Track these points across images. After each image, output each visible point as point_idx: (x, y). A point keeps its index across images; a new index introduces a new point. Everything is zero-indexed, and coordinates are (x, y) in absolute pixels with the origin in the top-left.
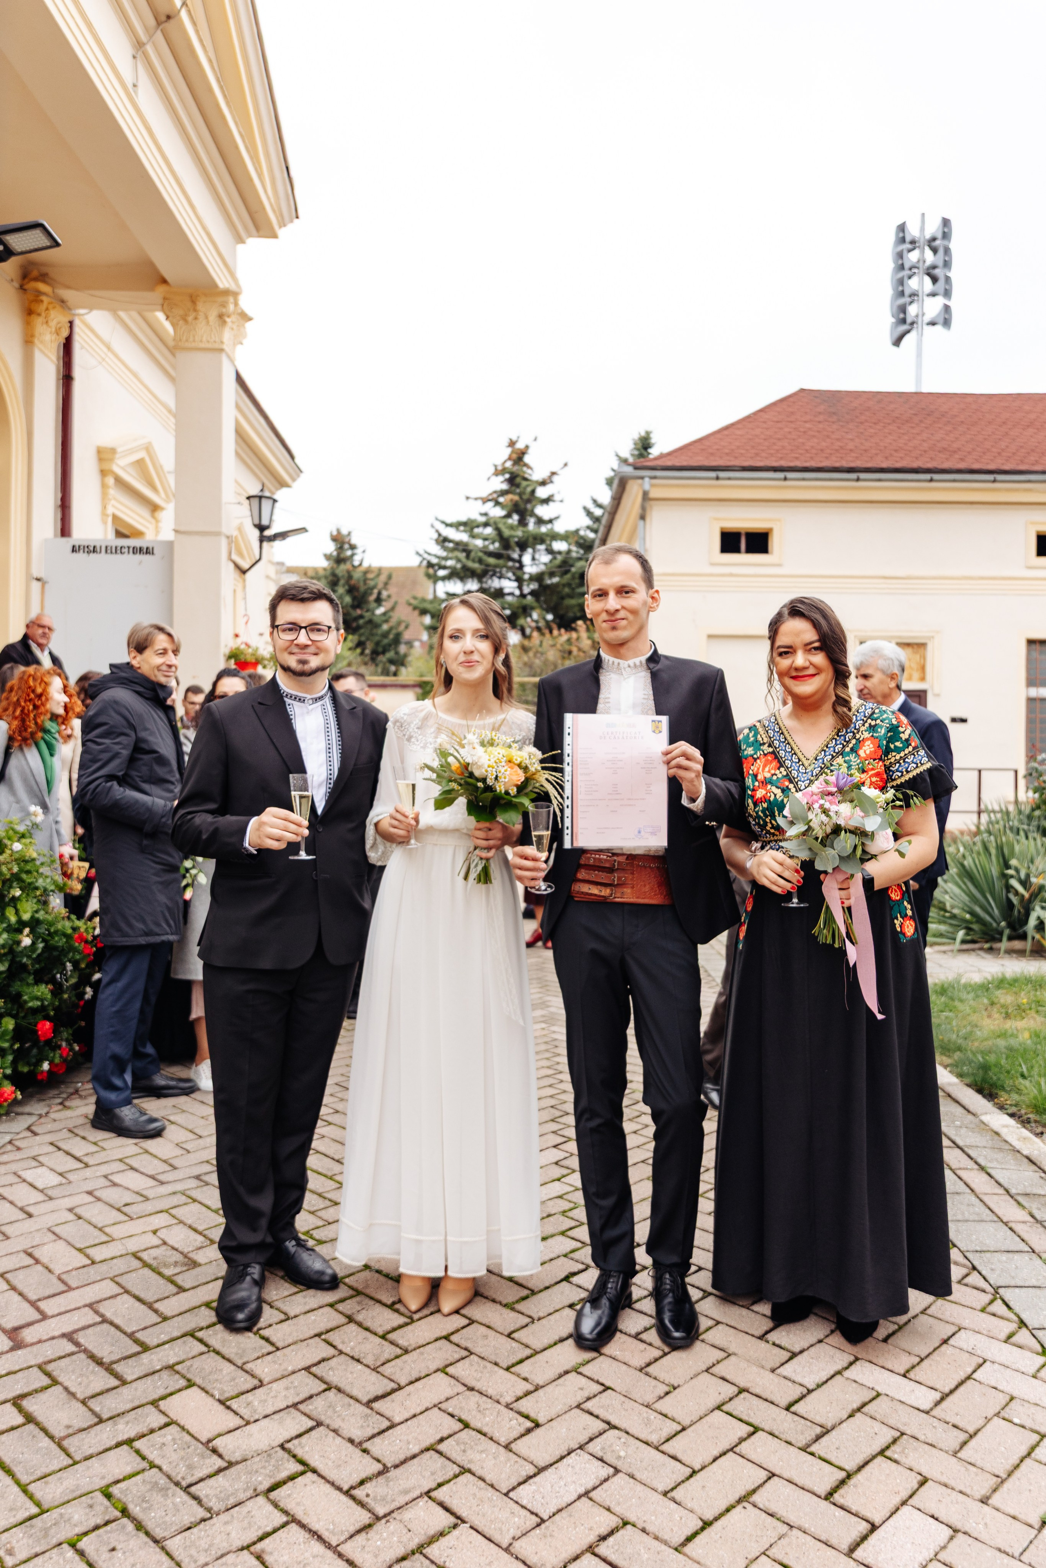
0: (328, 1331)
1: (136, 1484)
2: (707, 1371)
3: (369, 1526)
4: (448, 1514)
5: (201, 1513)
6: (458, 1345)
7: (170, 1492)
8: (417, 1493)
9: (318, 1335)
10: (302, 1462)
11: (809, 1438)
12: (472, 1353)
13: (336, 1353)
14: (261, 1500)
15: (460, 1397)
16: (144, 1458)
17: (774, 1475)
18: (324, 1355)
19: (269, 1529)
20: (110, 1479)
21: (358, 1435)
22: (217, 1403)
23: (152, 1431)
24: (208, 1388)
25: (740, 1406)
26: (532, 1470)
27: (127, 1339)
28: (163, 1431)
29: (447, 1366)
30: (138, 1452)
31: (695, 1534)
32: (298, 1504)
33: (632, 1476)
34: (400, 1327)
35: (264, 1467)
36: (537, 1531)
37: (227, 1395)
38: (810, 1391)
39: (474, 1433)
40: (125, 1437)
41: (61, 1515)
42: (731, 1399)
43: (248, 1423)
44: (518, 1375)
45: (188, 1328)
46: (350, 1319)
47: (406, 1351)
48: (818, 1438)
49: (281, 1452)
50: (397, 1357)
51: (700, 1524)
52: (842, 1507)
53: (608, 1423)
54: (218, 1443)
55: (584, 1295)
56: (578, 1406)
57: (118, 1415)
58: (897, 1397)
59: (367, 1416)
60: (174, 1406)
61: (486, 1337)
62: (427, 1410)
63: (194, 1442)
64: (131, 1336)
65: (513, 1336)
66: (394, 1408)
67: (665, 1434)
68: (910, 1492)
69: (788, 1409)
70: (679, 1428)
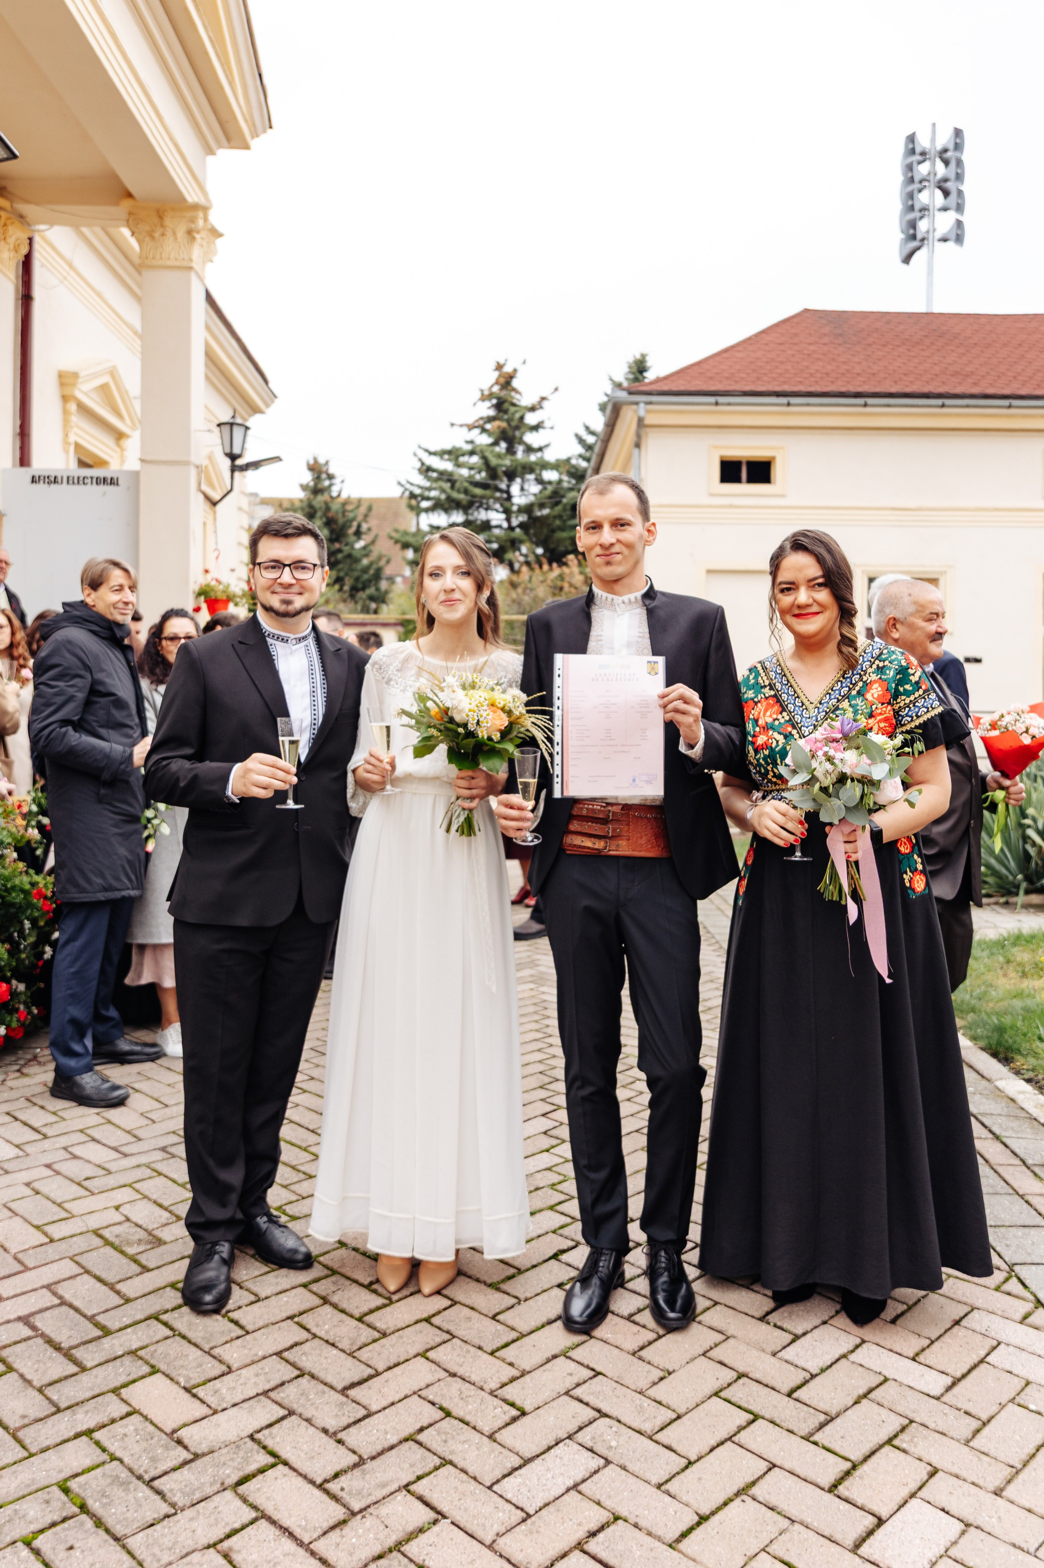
0: (301, 1314)
1: (96, 1478)
2: (704, 1355)
3: (344, 1522)
4: (428, 1509)
5: (165, 1509)
6: (439, 1328)
7: (132, 1486)
8: (395, 1487)
9: (291, 1318)
10: (273, 1454)
11: (812, 1426)
12: (454, 1337)
13: (310, 1336)
14: (229, 1495)
15: (441, 1383)
16: (104, 1450)
17: (774, 1466)
18: (297, 1339)
19: (237, 1525)
20: (69, 1473)
21: (332, 1424)
22: (182, 1391)
24: (173, 1375)
25: (737, 1392)
26: (517, 1462)
27: (87, 1323)
28: (125, 1421)
29: (427, 1350)
30: (98, 1443)
31: (691, 1529)
32: (268, 1499)
33: (624, 1468)
34: (378, 1308)
35: (232, 1460)
36: (523, 1527)
37: (193, 1382)
38: (813, 1376)
39: (456, 1422)
40: (84, 1427)
41: (16, 1511)
42: (729, 1385)
43: (215, 1412)
44: (503, 1360)
45: (152, 1311)
46: (325, 1300)
47: (384, 1335)
48: (822, 1426)
49: (250, 1443)
50: (375, 1341)
51: (696, 1518)
52: (847, 1500)
53: (599, 1411)
54: (183, 1433)
55: (574, 1273)
56: (567, 1393)
57: (77, 1404)
58: (906, 1382)
59: (342, 1404)
60: (136, 1395)
61: (469, 1319)
62: (406, 1397)
63: (158, 1433)
64: (91, 1319)
65: (498, 1318)
66: (367, 1394)
67: (658, 1423)
68: (919, 1484)
69: (789, 1395)
70: (673, 1416)
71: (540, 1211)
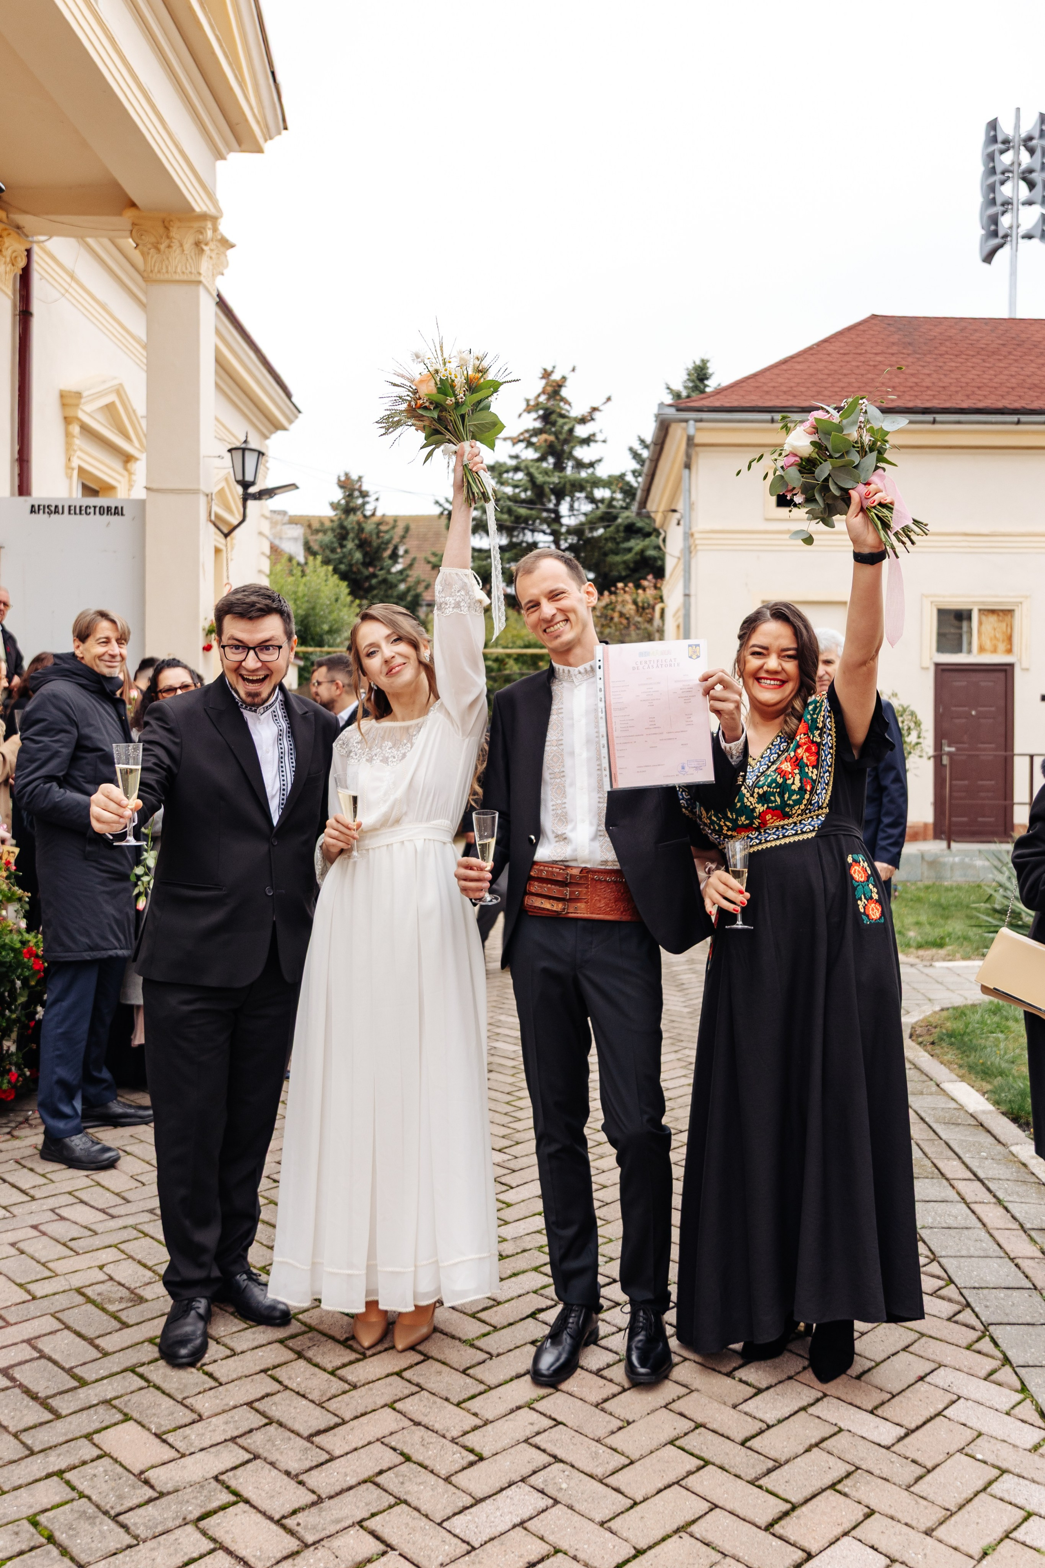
0: (275, 1367)
1: (64, 1513)
2: (665, 1407)
3: (298, 1553)
4: (378, 1543)
5: (128, 1540)
6: (409, 1381)
7: (98, 1521)
8: (349, 1522)
9: (264, 1371)
10: (235, 1493)
11: (760, 1472)
12: (423, 1389)
13: (281, 1388)
14: (190, 1528)
15: (405, 1431)
16: (73, 1488)
17: (716, 1506)
18: (269, 1391)
19: (195, 1555)
20: (38, 1508)
21: (294, 1467)
22: (153, 1437)
23: (84, 1463)
24: (145, 1422)
25: (692, 1442)
26: (468, 1501)
27: (65, 1374)
28: (95, 1463)
29: (395, 1402)
30: (68, 1483)
31: (626, 1562)
32: (227, 1532)
33: (571, 1507)
34: (351, 1363)
35: (196, 1498)
36: (466, 1558)
37: (164, 1429)
38: (769, 1427)
39: (415, 1466)
40: (56, 1469)
42: (686, 1434)
43: (183, 1456)
44: (468, 1411)
45: (128, 1363)
46: (300, 1355)
47: (355, 1387)
48: (769, 1471)
49: (214, 1484)
50: (344, 1392)
51: (633, 1552)
52: (779, 1538)
53: (554, 1457)
54: (150, 1475)
56: (526, 1441)
57: (50, 1448)
58: (859, 1433)
59: (306, 1449)
60: (108, 1440)
61: (440, 1373)
62: (369, 1443)
63: (126, 1473)
64: (69, 1371)
65: (468, 1372)
66: (335, 1442)
67: (611, 1467)
68: (854, 1524)
69: (743, 1444)
70: (627, 1461)
71: (524, 1272)
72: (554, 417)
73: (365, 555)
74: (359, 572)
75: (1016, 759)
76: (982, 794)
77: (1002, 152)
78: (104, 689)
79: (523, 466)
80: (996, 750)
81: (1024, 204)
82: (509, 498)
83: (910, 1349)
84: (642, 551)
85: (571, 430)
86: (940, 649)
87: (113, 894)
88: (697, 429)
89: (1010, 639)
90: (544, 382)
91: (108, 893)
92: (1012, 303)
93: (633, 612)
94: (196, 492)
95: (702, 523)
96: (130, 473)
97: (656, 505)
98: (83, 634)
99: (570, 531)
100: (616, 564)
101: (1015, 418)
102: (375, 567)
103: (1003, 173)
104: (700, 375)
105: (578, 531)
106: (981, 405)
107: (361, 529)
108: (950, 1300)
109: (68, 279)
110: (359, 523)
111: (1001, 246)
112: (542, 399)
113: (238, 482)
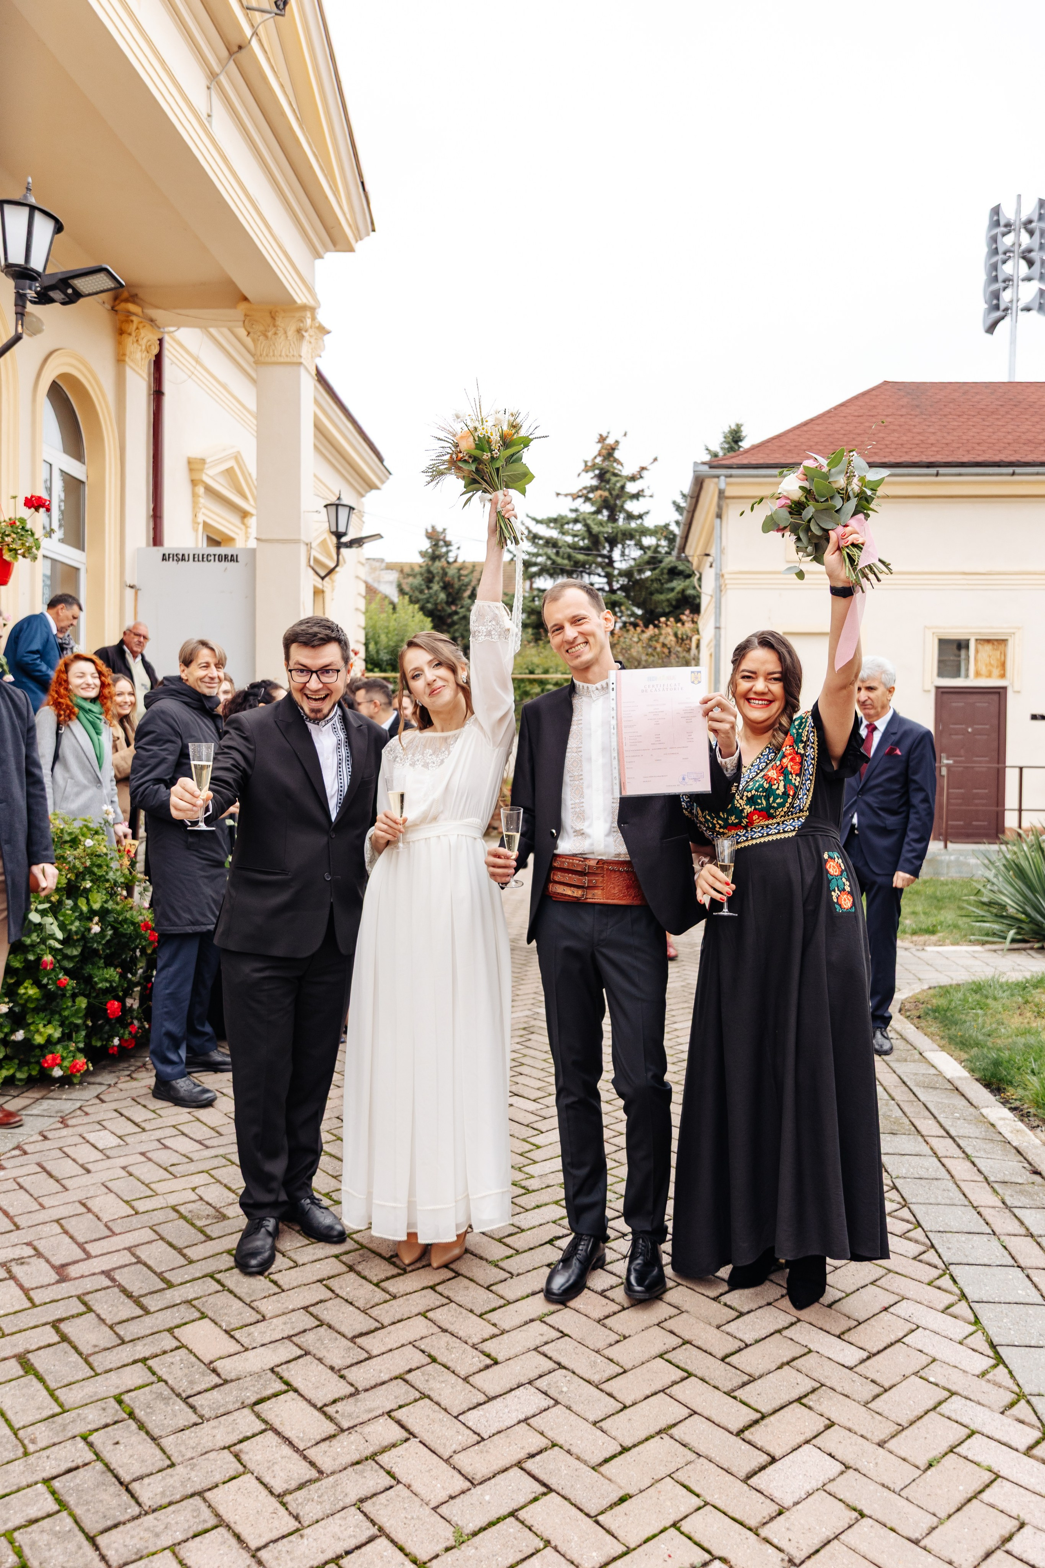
0: (329, 1278)
1: (144, 1394)
2: (659, 1325)
3: (334, 1436)
4: (402, 1431)
5: (195, 1419)
6: (441, 1294)
7: (171, 1401)
8: (380, 1412)
9: (320, 1281)
10: (287, 1383)
11: (735, 1384)
12: (452, 1301)
13: (333, 1296)
14: (246, 1411)
15: (434, 1336)
16: (154, 1373)
17: (695, 1413)
18: (322, 1298)
19: (249, 1434)
20: (124, 1389)
21: (338, 1363)
22: (223, 1333)
23: (165, 1352)
24: (217, 1320)
25: (678, 1356)
26: (482, 1398)
27: (156, 1277)
28: (173, 1353)
29: (428, 1311)
30: (150, 1369)
31: (614, 1457)
32: (277, 1416)
33: (569, 1408)
34: (393, 1277)
35: (254, 1386)
36: (476, 1447)
37: (233, 1326)
38: (747, 1346)
39: (440, 1367)
40: (141, 1356)
41: (79, 1415)
42: (674, 1349)
43: (247, 1350)
44: (489, 1321)
45: (209, 1270)
46: (351, 1268)
47: (395, 1297)
48: (744, 1384)
49: (270, 1374)
50: (385, 1302)
51: (619, 1449)
52: (749, 1443)
53: (559, 1364)
54: (218, 1365)
56: (536, 1349)
57: (138, 1339)
58: (827, 1354)
59: (350, 1348)
60: (186, 1334)
61: (467, 1288)
62: (403, 1346)
63: (198, 1362)
64: (160, 1275)
65: (492, 1288)
66: (373, 1344)
67: (606, 1375)
68: (815, 1434)
69: (723, 1360)
70: (621, 1371)
71: (546, 1204)
72: (608, 476)
73: (448, 595)
74: (443, 610)
75: (1008, 770)
76: (977, 801)
77: (1004, 235)
78: (204, 706)
79: (581, 518)
80: (989, 762)
81: (1023, 280)
82: (569, 546)
83: (878, 1283)
84: (683, 591)
85: (623, 487)
86: (941, 674)
87: (212, 878)
88: (727, 484)
89: (1003, 665)
90: (599, 446)
91: (207, 877)
92: (1012, 369)
93: (673, 643)
94: (297, 541)
95: (731, 564)
96: (247, 527)
97: (693, 551)
98: (187, 661)
99: (622, 574)
100: (661, 602)
101: (1010, 470)
102: (456, 605)
103: (1005, 253)
104: (735, 438)
105: (628, 574)
106: (980, 459)
107: (445, 574)
108: (917, 1242)
109: (194, 363)
110: (443, 569)
111: (1003, 318)
112: (599, 460)
113: (332, 533)
